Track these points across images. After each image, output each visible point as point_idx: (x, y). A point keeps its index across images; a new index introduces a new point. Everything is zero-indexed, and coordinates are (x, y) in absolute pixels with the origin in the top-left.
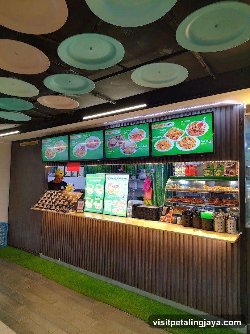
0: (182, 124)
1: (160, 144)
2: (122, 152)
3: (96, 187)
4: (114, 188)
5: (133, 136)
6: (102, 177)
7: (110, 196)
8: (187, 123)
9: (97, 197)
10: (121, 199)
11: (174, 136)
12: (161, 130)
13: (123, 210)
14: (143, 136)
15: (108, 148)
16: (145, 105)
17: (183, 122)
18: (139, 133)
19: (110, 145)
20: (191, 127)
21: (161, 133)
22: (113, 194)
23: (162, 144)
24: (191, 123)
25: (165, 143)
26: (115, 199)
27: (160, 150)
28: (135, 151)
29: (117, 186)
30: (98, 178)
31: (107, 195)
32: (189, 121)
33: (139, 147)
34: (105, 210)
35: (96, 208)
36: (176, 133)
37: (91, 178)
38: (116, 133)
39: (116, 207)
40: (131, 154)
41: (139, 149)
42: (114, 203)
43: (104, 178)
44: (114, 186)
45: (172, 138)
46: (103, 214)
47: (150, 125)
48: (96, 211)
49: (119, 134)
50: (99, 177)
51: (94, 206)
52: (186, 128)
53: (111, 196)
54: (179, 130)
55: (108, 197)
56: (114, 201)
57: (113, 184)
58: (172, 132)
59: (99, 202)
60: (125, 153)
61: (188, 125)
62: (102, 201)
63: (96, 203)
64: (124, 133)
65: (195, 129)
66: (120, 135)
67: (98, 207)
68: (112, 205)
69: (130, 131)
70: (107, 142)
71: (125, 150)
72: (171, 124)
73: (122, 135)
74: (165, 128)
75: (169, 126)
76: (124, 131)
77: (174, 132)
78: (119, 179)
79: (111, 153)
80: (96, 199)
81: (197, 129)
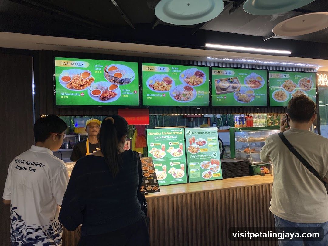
0: (295, 78)
1: (277, 95)
2: (236, 100)
3: (170, 146)
4: (200, 145)
5: (250, 81)
6: (179, 132)
7: (195, 157)
8: (299, 78)
9: (173, 161)
10: (212, 158)
11: (289, 88)
12: (278, 80)
13: (217, 172)
14: (261, 83)
15: (216, 93)
16: (289, 53)
17: (297, 76)
18: (257, 80)
19: (220, 89)
20: (302, 83)
21: (278, 83)
22: (200, 154)
23: (279, 94)
24: (302, 79)
25: (282, 94)
26: (203, 160)
27: (277, 101)
28: (252, 100)
29: (204, 142)
30: (171, 133)
31: (191, 156)
32: (301, 76)
33: (257, 95)
34: (191, 176)
35: (174, 176)
36: (291, 85)
37: (157, 134)
38: (228, 75)
39: (207, 170)
40: (248, 102)
41: (257, 97)
42: (203, 165)
43: (182, 133)
44: (199, 143)
45: (287, 90)
46: (188, 182)
47: (268, 72)
48: (174, 181)
49: (233, 76)
50: (173, 132)
51: (169, 176)
52: (298, 82)
53: (198, 156)
54: (293, 83)
55: (193, 158)
56: (202, 163)
57: (197, 141)
58: (288, 84)
59: (178, 167)
60: (240, 100)
61: (300, 80)
62: (183, 165)
63: (173, 171)
64: (239, 76)
65: (305, 84)
66: (235, 78)
67: (177, 175)
68: (201, 169)
69: (246, 76)
70: (215, 84)
71: (240, 97)
72: (287, 76)
73: (237, 78)
74: (282, 79)
75: (285, 78)
76: (239, 74)
77: (289, 85)
78: (205, 133)
79: (221, 100)
80: (172, 164)
81: (306, 85)
